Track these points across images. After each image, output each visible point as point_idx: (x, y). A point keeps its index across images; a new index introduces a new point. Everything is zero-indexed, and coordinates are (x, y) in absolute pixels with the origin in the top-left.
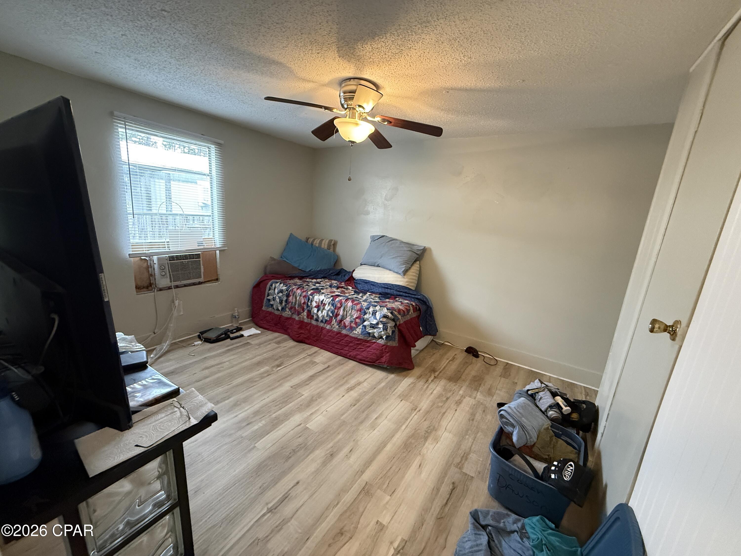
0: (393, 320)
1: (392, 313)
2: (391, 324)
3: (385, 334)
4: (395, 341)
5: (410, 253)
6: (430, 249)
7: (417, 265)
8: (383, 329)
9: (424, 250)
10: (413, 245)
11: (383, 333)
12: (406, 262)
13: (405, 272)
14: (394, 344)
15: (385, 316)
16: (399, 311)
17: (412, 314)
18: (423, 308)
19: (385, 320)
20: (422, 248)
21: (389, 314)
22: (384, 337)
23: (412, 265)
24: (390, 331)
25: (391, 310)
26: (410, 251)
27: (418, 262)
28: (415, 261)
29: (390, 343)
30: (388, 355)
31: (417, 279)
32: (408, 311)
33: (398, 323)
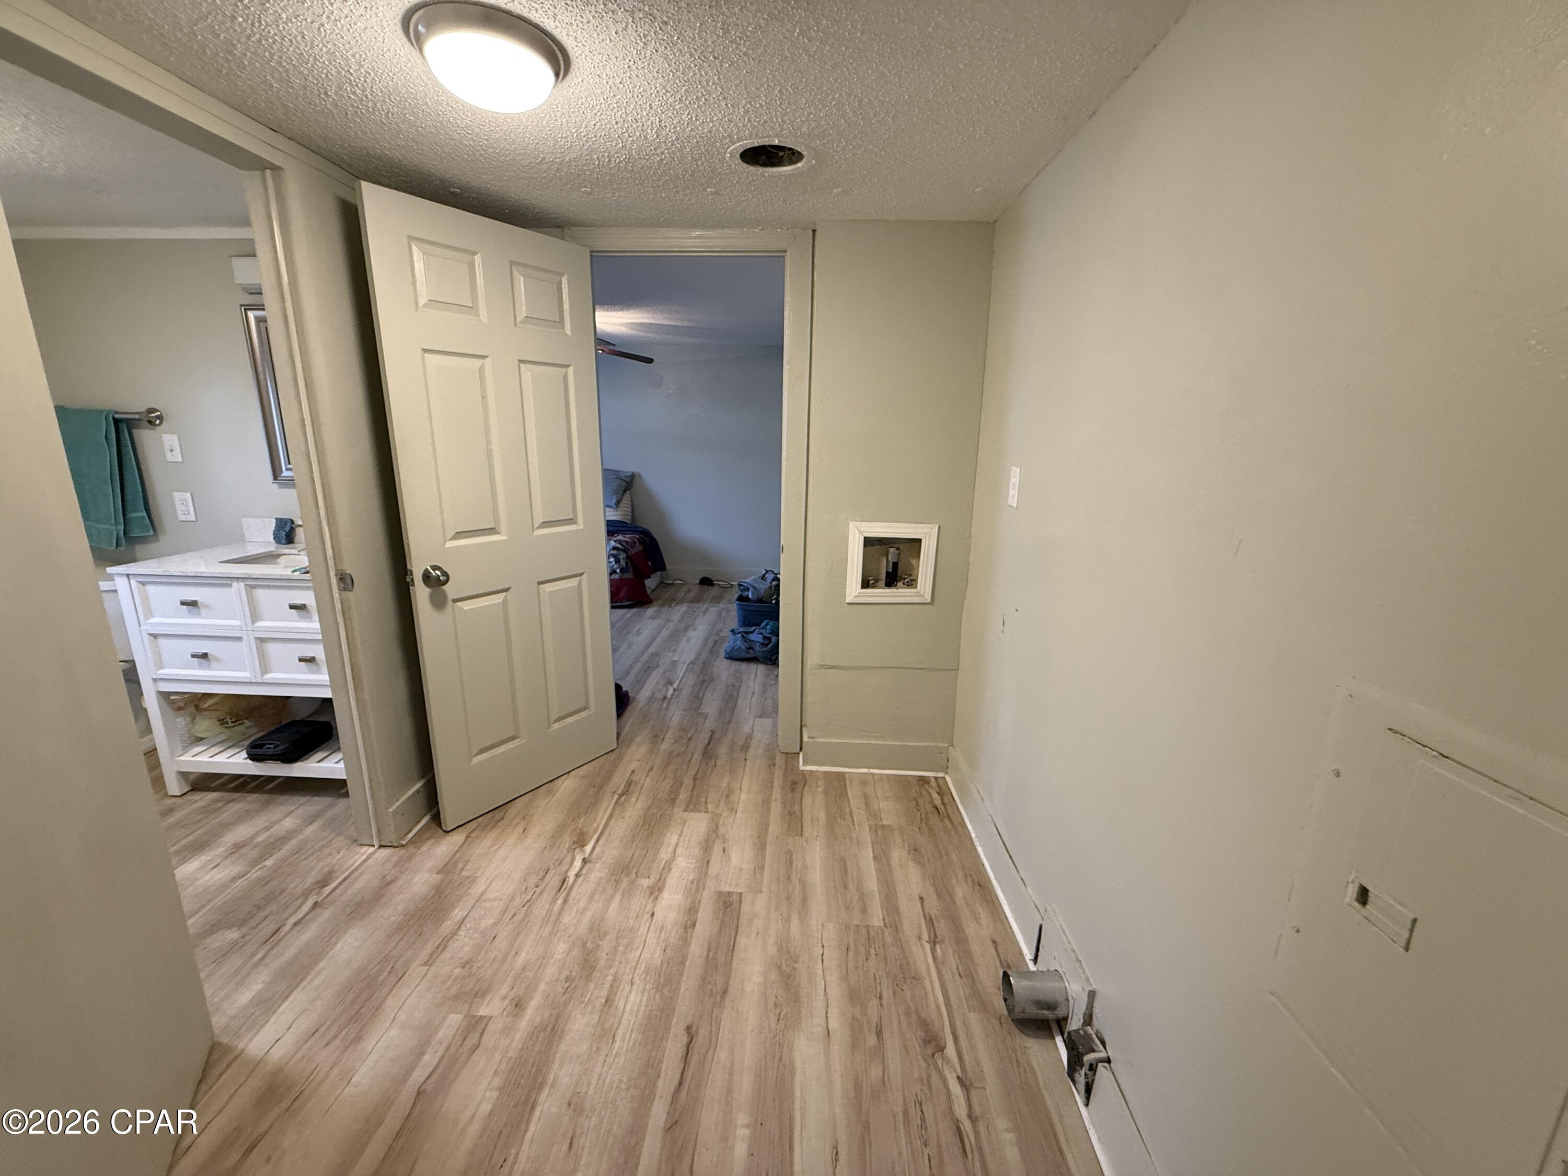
0: (624, 551)
1: (620, 544)
2: (622, 556)
3: (619, 567)
4: (629, 572)
5: (618, 481)
6: (639, 475)
7: (627, 495)
8: (616, 563)
9: (633, 476)
10: (619, 471)
11: (616, 566)
12: (616, 493)
13: (618, 503)
14: (629, 575)
15: (615, 548)
16: (627, 542)
17: (639, 548)
18: (647, 540)
19: (615, 552)
20: (630, 474)
21: (618, 545)
22: (618, 571)
23: (623, 495)
24: (623, 563)
25: (620, 542)
26: (617, 478)
27: (628, 492)
28: (625, 491)
29: (626, 576)
30: (625, 588)
31: (630, 510)
32: (635, 543)
33: (629, 554)
